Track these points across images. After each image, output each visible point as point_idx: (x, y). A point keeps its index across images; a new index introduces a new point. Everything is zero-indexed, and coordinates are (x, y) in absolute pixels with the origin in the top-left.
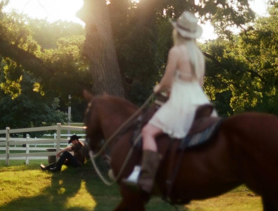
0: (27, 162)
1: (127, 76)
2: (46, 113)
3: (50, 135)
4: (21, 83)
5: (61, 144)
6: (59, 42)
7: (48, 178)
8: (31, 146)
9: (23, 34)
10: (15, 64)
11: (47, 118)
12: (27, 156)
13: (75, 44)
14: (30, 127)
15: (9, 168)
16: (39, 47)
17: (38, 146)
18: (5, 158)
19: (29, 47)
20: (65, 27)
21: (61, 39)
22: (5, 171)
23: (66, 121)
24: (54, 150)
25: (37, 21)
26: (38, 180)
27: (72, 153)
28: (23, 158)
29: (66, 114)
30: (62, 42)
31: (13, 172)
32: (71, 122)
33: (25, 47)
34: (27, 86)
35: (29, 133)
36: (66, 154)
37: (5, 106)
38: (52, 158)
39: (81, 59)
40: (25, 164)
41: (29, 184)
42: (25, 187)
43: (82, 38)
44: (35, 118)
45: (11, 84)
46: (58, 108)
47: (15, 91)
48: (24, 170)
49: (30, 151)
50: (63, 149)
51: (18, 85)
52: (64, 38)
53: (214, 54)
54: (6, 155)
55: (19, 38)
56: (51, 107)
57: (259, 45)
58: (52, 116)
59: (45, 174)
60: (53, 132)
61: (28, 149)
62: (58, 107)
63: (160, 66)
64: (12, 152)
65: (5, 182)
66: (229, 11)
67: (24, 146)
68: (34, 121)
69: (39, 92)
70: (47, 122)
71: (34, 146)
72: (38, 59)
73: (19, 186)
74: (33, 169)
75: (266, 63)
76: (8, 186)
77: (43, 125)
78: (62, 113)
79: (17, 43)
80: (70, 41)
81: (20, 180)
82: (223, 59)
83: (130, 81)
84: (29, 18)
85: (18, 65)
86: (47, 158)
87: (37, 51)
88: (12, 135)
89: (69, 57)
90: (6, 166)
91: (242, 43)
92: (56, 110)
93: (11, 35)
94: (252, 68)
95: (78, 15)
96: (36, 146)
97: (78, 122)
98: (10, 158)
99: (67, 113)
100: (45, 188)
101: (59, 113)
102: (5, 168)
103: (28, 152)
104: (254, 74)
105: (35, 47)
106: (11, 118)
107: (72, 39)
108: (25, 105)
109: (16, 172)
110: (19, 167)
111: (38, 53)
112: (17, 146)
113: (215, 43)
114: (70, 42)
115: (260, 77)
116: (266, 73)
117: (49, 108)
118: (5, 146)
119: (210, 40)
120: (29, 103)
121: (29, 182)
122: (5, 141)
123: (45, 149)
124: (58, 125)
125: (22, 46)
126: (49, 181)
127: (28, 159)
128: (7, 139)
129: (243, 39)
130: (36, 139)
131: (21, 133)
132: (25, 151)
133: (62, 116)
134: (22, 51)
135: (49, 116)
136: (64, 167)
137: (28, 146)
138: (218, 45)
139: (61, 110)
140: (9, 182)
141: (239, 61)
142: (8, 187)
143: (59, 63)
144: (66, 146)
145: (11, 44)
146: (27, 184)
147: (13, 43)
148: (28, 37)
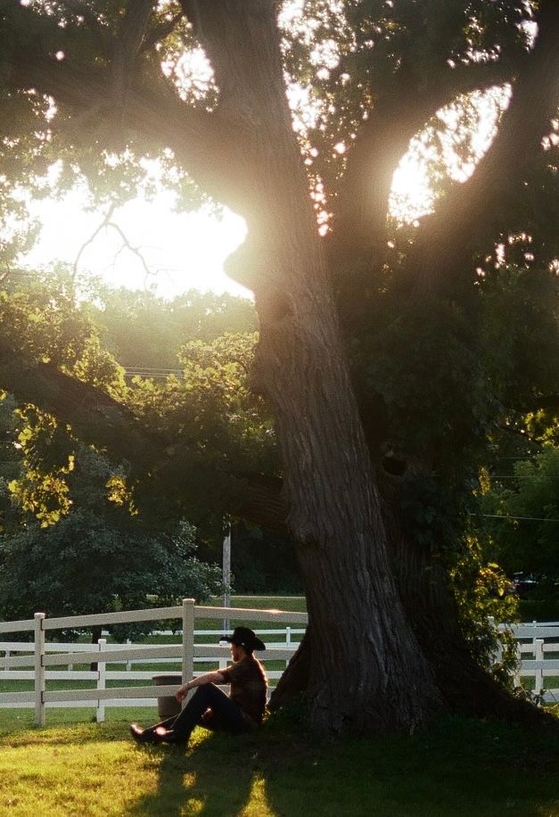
0: (101, 716)
1: (390, 454)
2: (157, 567)
3: (170, 633)
4: (69, 481)
5: (196, 660)
6: (183, 355)
7: (146, 767)
8: (110, 667)
9: (74, 332)
10: (54, 423)
11: (161, 582)
12: (100, 696)
13: (234, 361)
14: (113, 610)
15: (43, 733)
16: (121, 371)
17: (135, 667)
18: (32, 705)
19: (90, 373)
20: (209, 311)
21: (192, 345)
22: (30, 743)
23: (218, 591)
24: (177, 680)
25: (126, 295)
26: (123, 774)
27: (226, 690)
28: (93, 703)
29: (217, 569)
30: (192, 355)
31: (51, 749)
32: (232, 594)
33: (80, 369)
34: (86, 486)
35: (107, 627)
36: (206, 691)
37: (37, 549)
38: (168, 705)
39: (245, 405)
40: (94, 720)
41: (97, 786)
42: (81, 794)
43: (249, 340)
44: (126, 582)
45: (41, 481)
46: (192, 553)
47: (52, 503)
48: (86, 739)
49: (109, 683)
50: (199, 674)
51: (61, 487)
52: (200, 343)
54: (35, 694)
55: (62, 345)
56: (171, 550)
58: (175, 577)
59: (142, 756)
60: (176, 624)
61: (103, 674)
62: (193, 549)
63: (490, 419)
64: (51, 684)
65: (24, 778)
67: (94, 667)
68: (121, 590)
69: (126, 504)
70: (162, 594)
71: (122, 667)
72: (119, 406)
73: (59, 790)
74: (112, 739)
76: (31, 790)
77: (149, 605)
78: (206, 567)
79: (57, 359)
80: (218, 349)
81: (70, 773)
83: (396, 467)
85: (62, 425)
86: (154, 702)
87: (114, 383)
88: (53, 635)
89: (212, 398)
90: (35, 727)
92: (186, 557)
93: (37, 336)
96: (129, 666)
97: (255, 593)
98: (47, 705)
99: (221, 567)
100: (142, 797)
101: (196, 568)
102: (32, 734)
103: (101, 686)
105: (106, 372)
106: (58, 584)
107: (222, 345)
108: (95, 546)
109: (60, 749)
110: (70, 731)
111: (118, 389)
112: (76, 668)
114: (219, 355)
117: (166, 552)
118: (32, 668)
120: (106, 540)
121: (94, 779)
122: (33, 653)
124: (187, 603)
125: (72, 369)
126: (153, 775)
127: (102, 706)
128: (39, 648)
130: (129, 646)
132: (94, 684)
134: (71, 383)
135: (166, 576)
136: (199, 734)
137: (101, 666)
139: (202, 558)
140: (34, 778)
142: (32, 797)
143: (184, 415)
144: (216, 665)
145: (41, 364)
146: (86, 786)
147: (46, 360)
148: (86, 340)
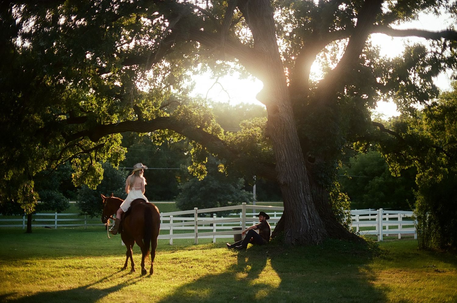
0: (214, 241)
1: (310, 156)
2: (231, 193)
3: (235, 214)
4: (207, 165)
5: (247, 223)
6: (241, 125)
7: (234, 256)
8: (217, 225)
9: (207, 118)
10: (201, 147)
11: (233, 198)
12: (214, 234)
13: (258, 126)
14: (217, 207)
15: (198, 246)
16: (222, 130)
17: (224, 225)
18: (194, 237)
19: (213, 131)
20: (247, 110)
21: (244, 121)
22: (194, 249)
23: (252, 201)
24: (240, 229)
25: (220, 104)
26: (225, 258)
27: (258, 232)
28: (211, 237)
29: (251, 193)
30: (244, 125)
31: (201, 251)
32: (256, 201)
33: (209, 130)
34: (212, 167)
35: (216, 212)
36: (251, 232)
37: (193, 187)
38: (238, 237)
39: (264, 140)
40: (213, 242)
41: (217, 262)
42: (212, 264)
43: (265, 120)
44: (222, 198)
45: (197, 166)
46: (243, 188)
47: (202, 172)
48: (211, 248)
49: (217, 230)
50: (248, 227)
51: (204, 168)
52: (247, 121)
53: (397, 130)
54: (195, 234)
55: (204, 122)
56: (236, 187)
57: (443, 120)
58: (237, 196)
59: (231, 253)
60: (239, 211)
61: (215, 228)
62: (243, 187)
63: (342, 145)
64: (200, 231)
65: (194, 260)
66: (412, 87)
67: (212, 225)
68: (220, 201)
69: (224, 173)
70: (233, 202)
71: (220, 225)
72: (223, 142)
73: (205, 263)
74: (220, 248)
75: (451, 138)
76: (197, 264)
77: (229, 205)
78: (248, 193)
79: (202, 126)
80: (253, 123)
81: (208, 258)
82: (407, 136)
83: (312, 160)
84: (213, 102)
85: (204, 148)
86: (233, 236)
87: (220, 134)
88: (200, 215)
89: (252, 138)
90: (195, 244)
91: (426, 119)
92: (241, 190)
93: (196, 119)
94: (437, 144)
95: (258, 98)
96: (223, 225)
97: (263, 201)
98: (198, 237)
99: (253, 193)
100: (231, 265)
101: (245, 193)
102: (194, 247)
103: (215, 231)
104: (439, 150)
105: (218, 131)
106: (199, 199)
107: (254, 121)
108: (211, 186)
109: (204, 251)
110: (206, 245)
111: (222, 136)
112: (205, 226)
113: (399, 120)
114: (253, 125)
115: (445, 152)
116: (451, 148)
117: (234, 188)
118: (193, 226)
119: (393, 117)
120: (215, 184)
121: (216, 259)
122: (194, 221)
123: (231, 228)
124: (243, 204)
125: (206, 130)
126: (235, 259)
127: (215, 238)
128: (196, 219)
129: (427, 116)
130: (222, 218)
131: (208, 213)
132: (212, 230)
133: (247, 196)
134: (207, 134)
135: (234, 196)
136: (249, 245)
137: (215, 225)
138: (402, 122)
139: (246, 190)
140: (197, 260)
141: (423, 137)
142: (197, 265)
143: (243, 144)
144: (252, 224)
145: (197, 128)
146: (213, 262)
147: (199, 127)
148: (211, 120)
